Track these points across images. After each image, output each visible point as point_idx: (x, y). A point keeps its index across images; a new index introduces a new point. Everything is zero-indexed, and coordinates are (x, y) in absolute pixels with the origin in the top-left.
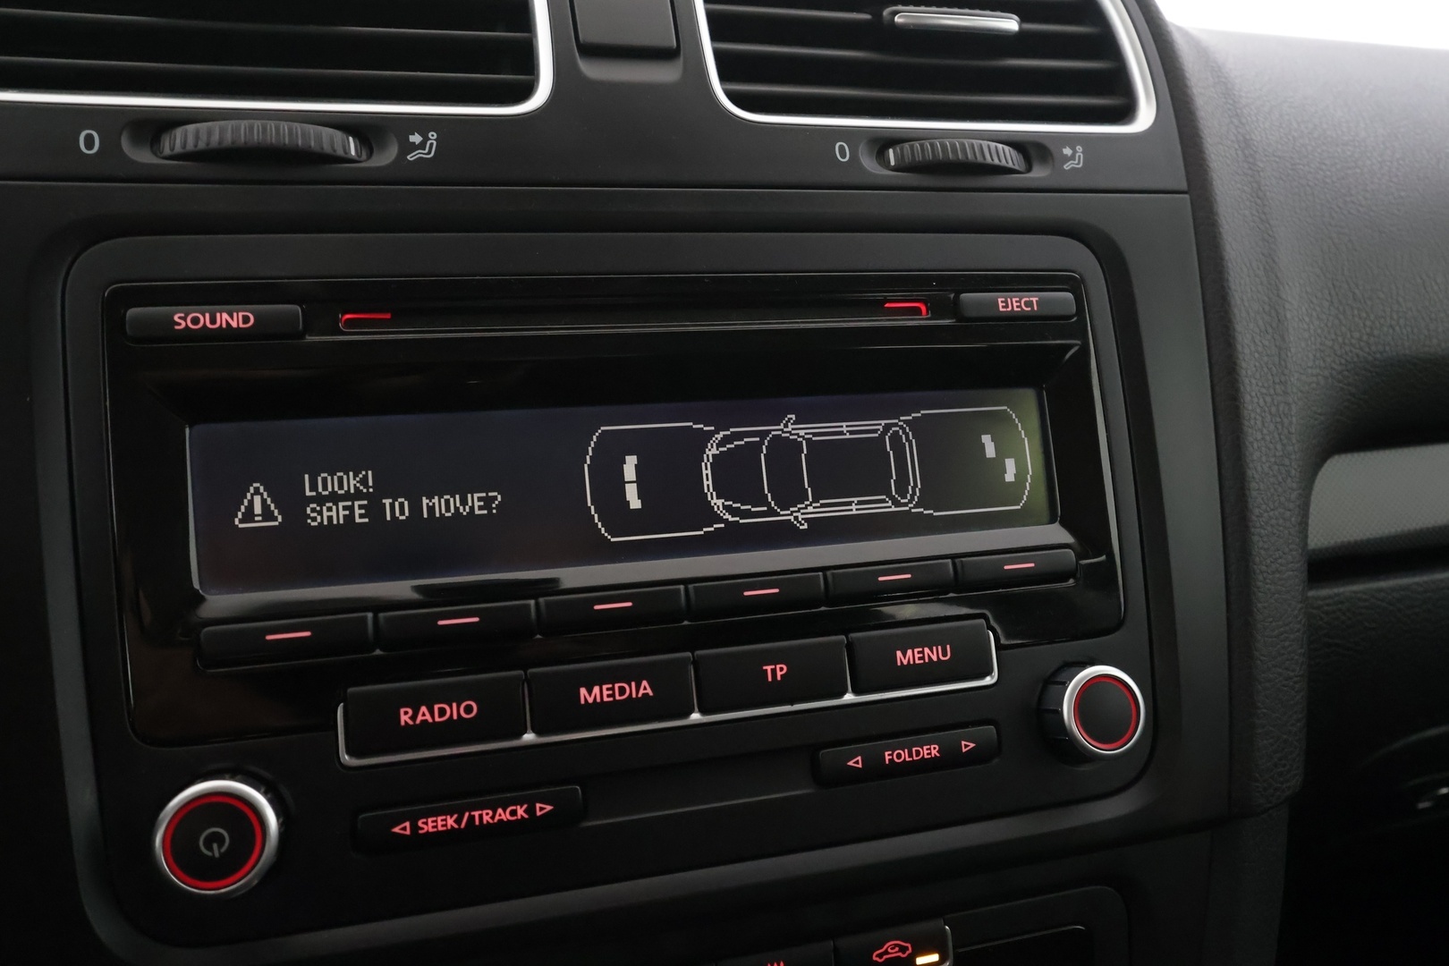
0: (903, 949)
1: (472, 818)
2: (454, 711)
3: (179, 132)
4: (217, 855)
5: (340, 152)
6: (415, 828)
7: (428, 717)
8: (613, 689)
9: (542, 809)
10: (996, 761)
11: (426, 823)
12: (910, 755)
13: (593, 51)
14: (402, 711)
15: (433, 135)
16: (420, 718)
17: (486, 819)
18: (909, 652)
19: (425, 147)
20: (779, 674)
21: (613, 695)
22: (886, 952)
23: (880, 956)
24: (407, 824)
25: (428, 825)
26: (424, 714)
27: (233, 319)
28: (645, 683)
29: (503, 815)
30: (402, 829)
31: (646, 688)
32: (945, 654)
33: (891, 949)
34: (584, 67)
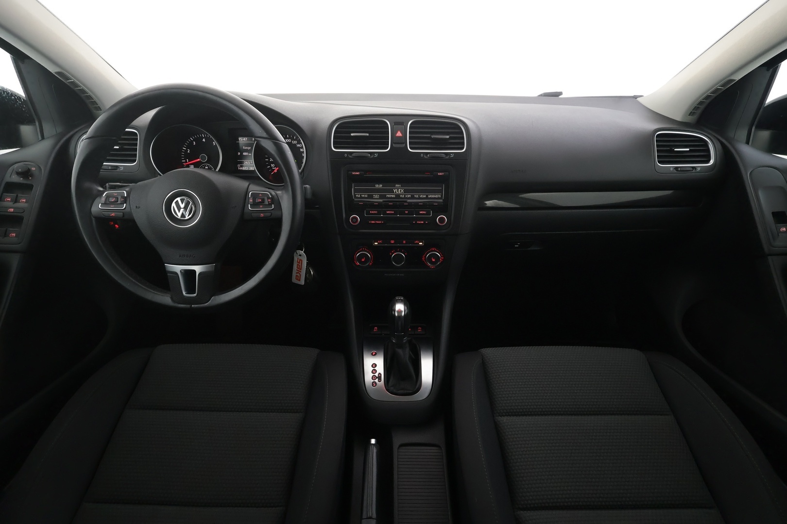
2: (375, 212)
3: (354, 154)
5: (368, 156)
9: (382, 222)
13: (395, 143)
14: (371, 211)
19: (376, 155)
25: (372, 222)
27: (358, 173)
29: (379, 222)
30: (370, 222)
31: (393, 212)
32: (426, 212)
33: (417, 242)
34: (394, 145)
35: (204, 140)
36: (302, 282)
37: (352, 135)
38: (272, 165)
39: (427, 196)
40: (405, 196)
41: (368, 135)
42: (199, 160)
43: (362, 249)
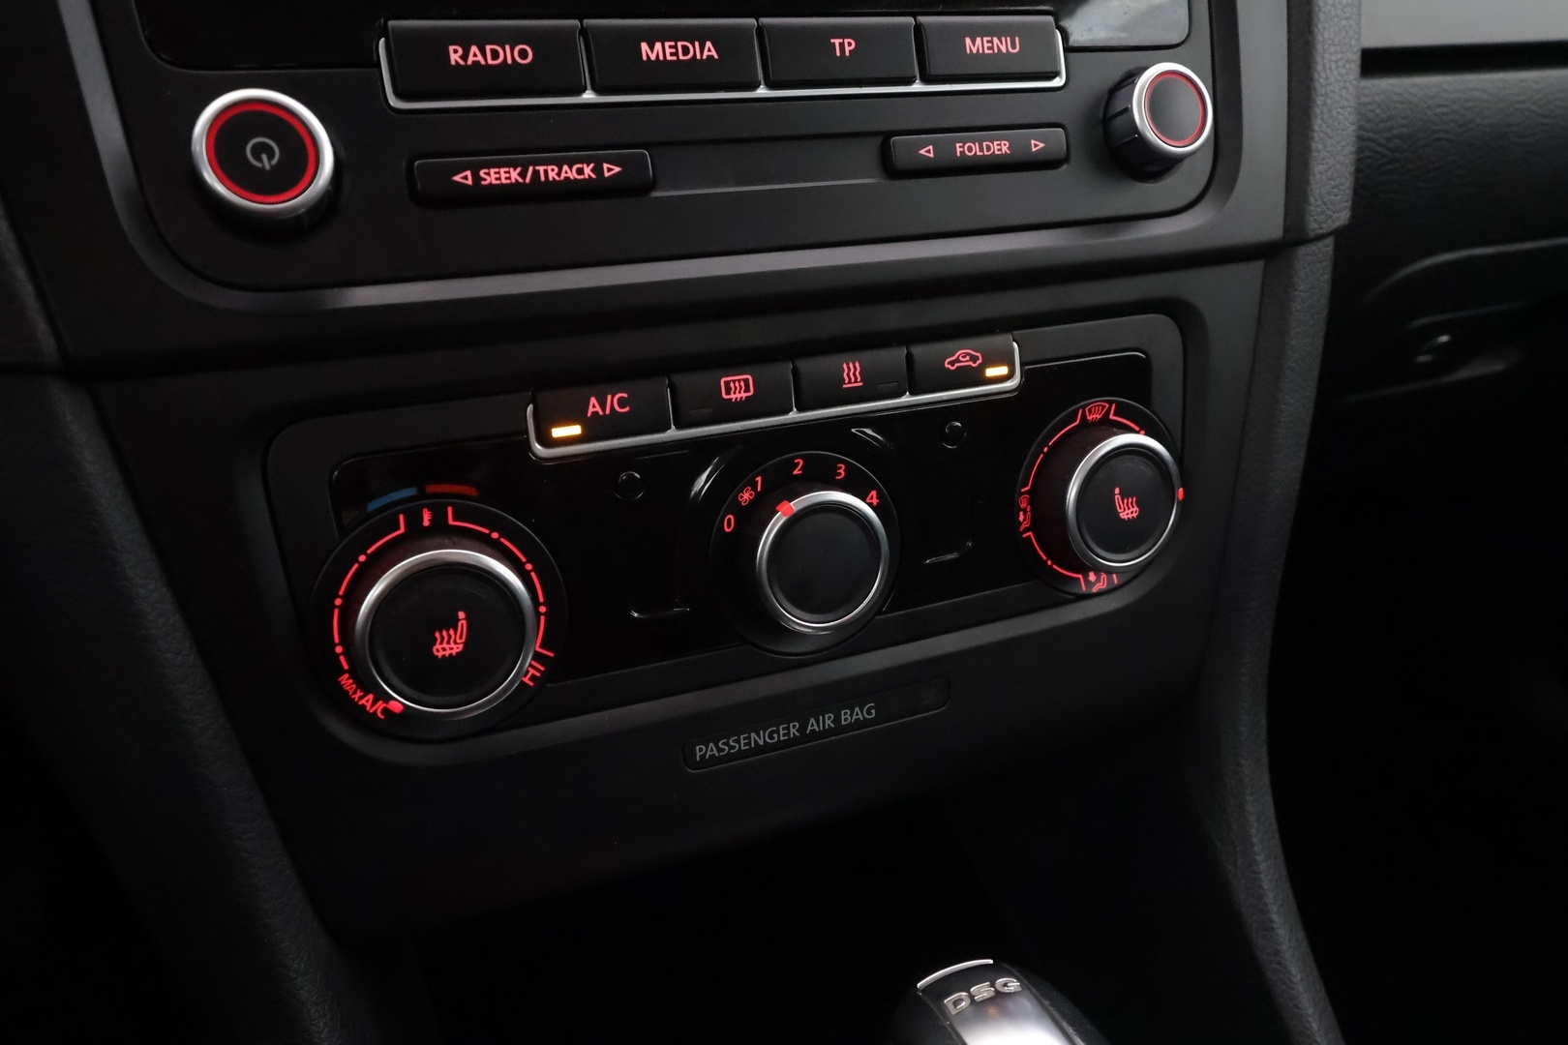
0: (974, 359)
1: (536, 173)
2: (508, 54)
4: (267, 167)
6: (477, 178)
7: (480, 58)
8: (675, 47)
9: (611, 170)
10: (1065, 167)
11: (488, 174)
12: (981, 150)
14: (451, 48)
16: (471, 59)
17: (552, 175)
18: (978, 40)
20: (847, 49)
21: (676, 54)
22: (958, 360)
23: (952, 363)
24: (468, 173)
25: (491, 177)
26: (475, 55)
28: (708, 44)
29: (569, 173)
30: (464, 178)
31: (710, 50)
32: (1014, 47)
43: (414, 520)
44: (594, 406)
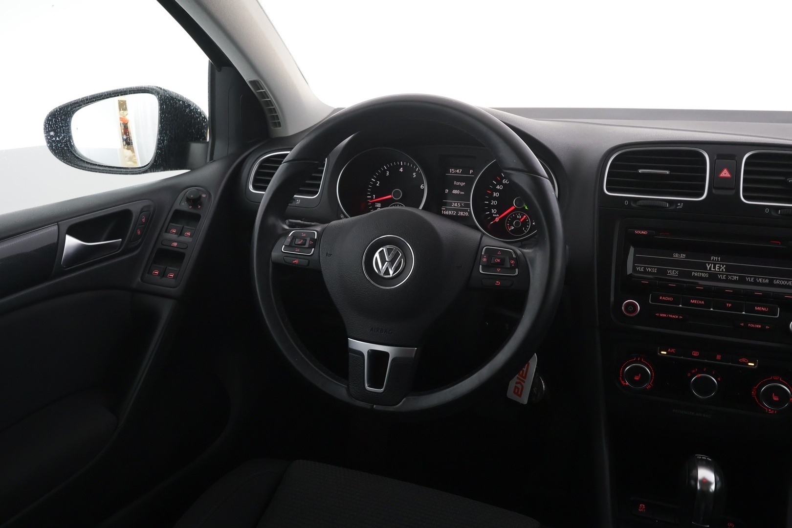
0: (746, 361)
1: (669, 316)
2: (669, 299)
3: (640, 201)
4: (631, 311)
5: (665, 206)
8: (697, 301)
9: (680, 317)
10: (773, 332)
12: (754, 326)
13: (716, 188)
14: (661, 297)
15: (682, 204)
16: (663, 299)
17: (671, 317)
18: (758, 307)
19: (680, 206)
20: (729, 306)
23: (741, 360)
25: (661, 315)
27: (644, 233)
29: (674, 317)
30: (658, 314)
31: (703, 302)
32: (767, 310)
33: (744, 360)
34: (714, 191)
35: (401, 170)
36: (524, 400)
37: (640, 171)
38: (493, 211)
39: (771, 280)
40: (727, 277)
41: (668, 172)
42: (390, 196)
43: (637, 358)
44: (669, 350)
